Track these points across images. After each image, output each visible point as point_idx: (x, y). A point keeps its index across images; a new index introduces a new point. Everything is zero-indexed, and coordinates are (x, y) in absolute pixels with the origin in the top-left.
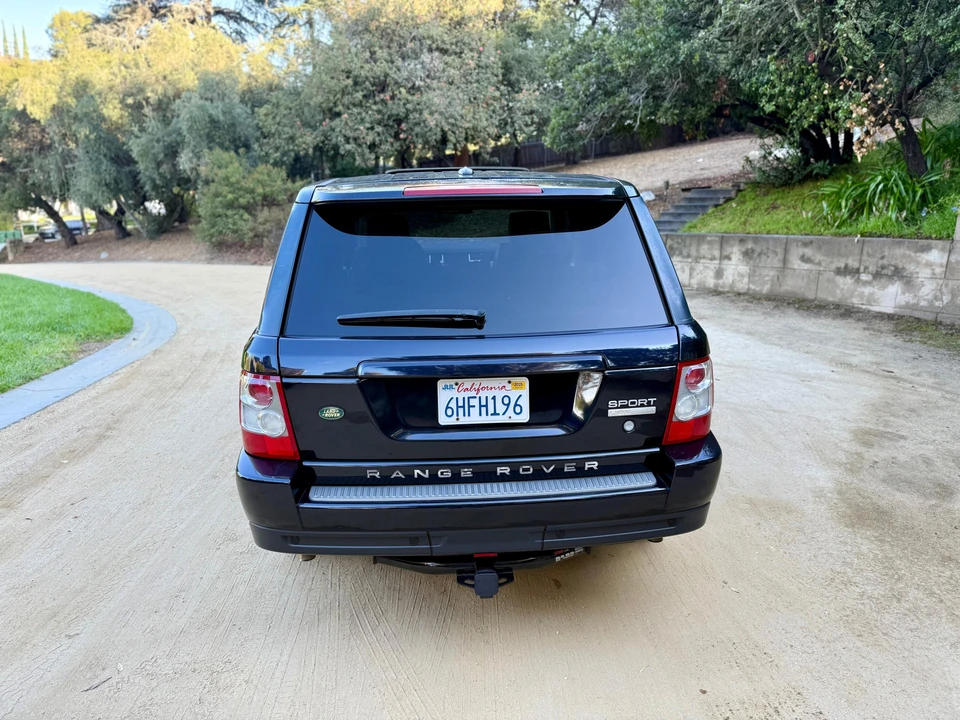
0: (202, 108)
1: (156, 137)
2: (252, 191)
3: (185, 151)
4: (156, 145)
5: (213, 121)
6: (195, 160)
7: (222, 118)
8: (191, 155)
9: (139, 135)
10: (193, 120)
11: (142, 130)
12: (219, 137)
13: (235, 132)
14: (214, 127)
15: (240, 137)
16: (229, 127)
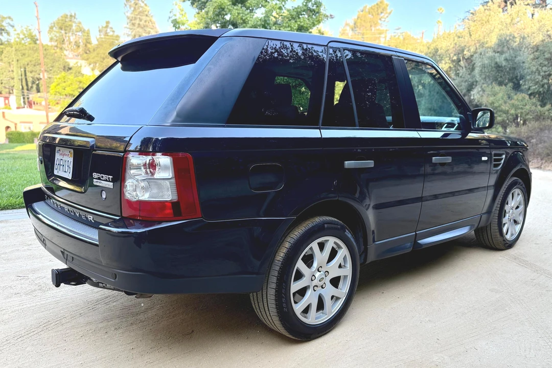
0: (491, 58)
1: (465, 80)
2: (506, 112)
3: (477, 87)
4: (463, 84)
5: (498, 67)
6: (481, 93)
7: (504, 63)
8: (480, 89)
9: (455, 78)
10: (484, 66)
11: (457, 75)
12: (501, 77)
13: (513, 73)
14: (498, 71)
15: (517, 77)
16: (510, 69)
